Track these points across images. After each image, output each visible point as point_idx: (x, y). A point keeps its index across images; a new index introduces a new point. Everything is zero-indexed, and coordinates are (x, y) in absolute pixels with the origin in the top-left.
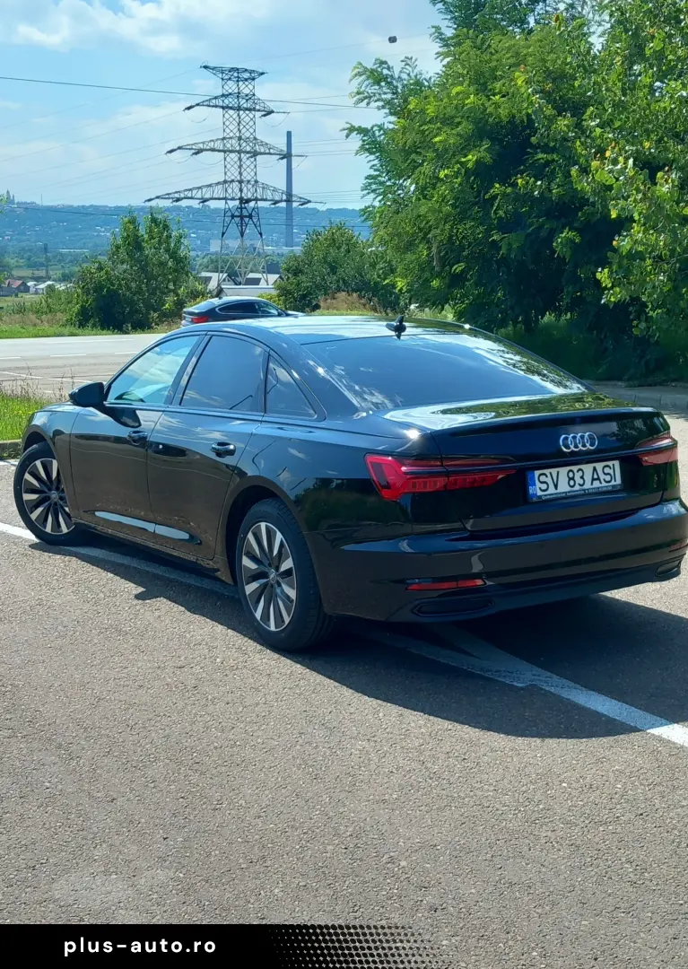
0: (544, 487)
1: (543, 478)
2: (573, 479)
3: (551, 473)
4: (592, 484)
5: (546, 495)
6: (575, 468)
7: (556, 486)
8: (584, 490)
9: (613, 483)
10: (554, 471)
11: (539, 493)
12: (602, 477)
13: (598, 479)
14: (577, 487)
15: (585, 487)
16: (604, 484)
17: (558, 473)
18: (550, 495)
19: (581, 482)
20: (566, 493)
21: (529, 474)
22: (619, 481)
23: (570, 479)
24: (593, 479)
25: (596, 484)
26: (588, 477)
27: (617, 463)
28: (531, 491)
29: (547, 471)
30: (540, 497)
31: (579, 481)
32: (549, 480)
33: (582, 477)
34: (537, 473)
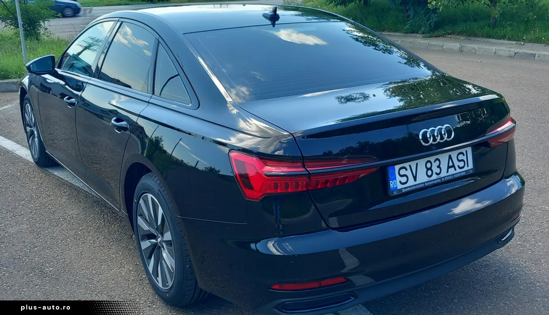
0: (404, 180)
1: (403, 172)
2: (430, 169)
3: (410, 166)
4: (448, 172)
5: (405, 188)
6: (432, 159)
7: (415, 178)
8: (441, 178)
9: (466, 168)
10: (413, 164)
11: (400, 186)
12: (457, 163)
13: (453, 166)
14: (434, 177)
15: (442, 175)
16: (458, 170)
17: (417, 164)
18: (409, 187)
19: (438, 171)
20: (424, 183)
21: (390, 169)
22: (471, 166)
23: (428, 169)
24: (449, 167)
25: (452, 171)
26: (444, 166)
27: (469, 150)
28: (391, 185)
29: (406, 165)
30: (401, 189)
31: (436, 170)
32: (408, 173)
33: (439, 167)
34: (397, 167)
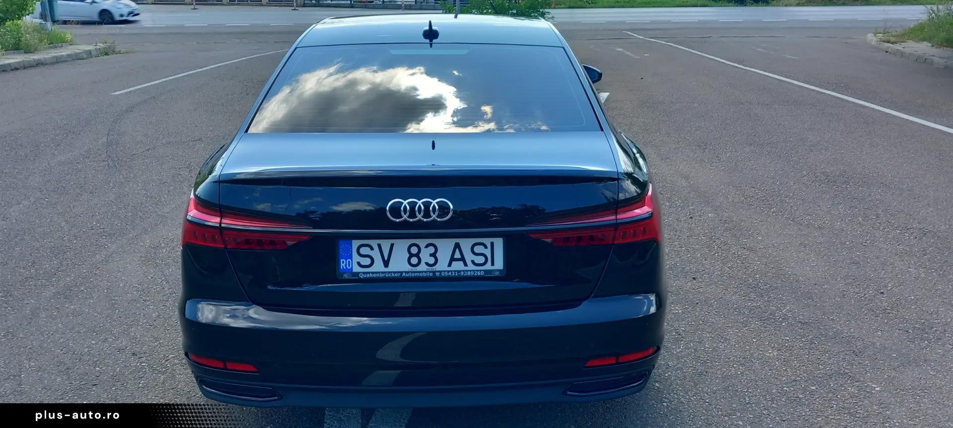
0: (368, 261)
1: (364, 251)
2: (417, 255)
3: (379, 246)
4: (450, 265)
5: (364, 273)
6: (422, 243)
7: (386, 263)
8: (434, 272)
9: (489, 266)
10: (386, 244)
11: (356, 269)
12: (469, 256)
13: (463, 259)
14: (423, 267)
15: (437, 268)
16: (471, 267)
17: (392, 245)
18: (373, 273)
19: (431, 261)
20: (401, 273)
21: (342, 245)
22: (499, 264)
23: (411, 255)
24: (453, 259)
25: (458, 266)
26: (444, 256)
27: (499, 243)
28: (342, 265)
29: (373, 243)
30: (358, 273)
31: (428, 259)
32: (376, 254)
33: (434, 255)
34: (356, 243)
